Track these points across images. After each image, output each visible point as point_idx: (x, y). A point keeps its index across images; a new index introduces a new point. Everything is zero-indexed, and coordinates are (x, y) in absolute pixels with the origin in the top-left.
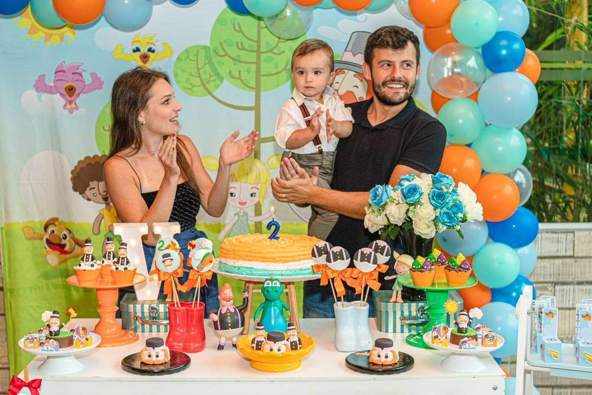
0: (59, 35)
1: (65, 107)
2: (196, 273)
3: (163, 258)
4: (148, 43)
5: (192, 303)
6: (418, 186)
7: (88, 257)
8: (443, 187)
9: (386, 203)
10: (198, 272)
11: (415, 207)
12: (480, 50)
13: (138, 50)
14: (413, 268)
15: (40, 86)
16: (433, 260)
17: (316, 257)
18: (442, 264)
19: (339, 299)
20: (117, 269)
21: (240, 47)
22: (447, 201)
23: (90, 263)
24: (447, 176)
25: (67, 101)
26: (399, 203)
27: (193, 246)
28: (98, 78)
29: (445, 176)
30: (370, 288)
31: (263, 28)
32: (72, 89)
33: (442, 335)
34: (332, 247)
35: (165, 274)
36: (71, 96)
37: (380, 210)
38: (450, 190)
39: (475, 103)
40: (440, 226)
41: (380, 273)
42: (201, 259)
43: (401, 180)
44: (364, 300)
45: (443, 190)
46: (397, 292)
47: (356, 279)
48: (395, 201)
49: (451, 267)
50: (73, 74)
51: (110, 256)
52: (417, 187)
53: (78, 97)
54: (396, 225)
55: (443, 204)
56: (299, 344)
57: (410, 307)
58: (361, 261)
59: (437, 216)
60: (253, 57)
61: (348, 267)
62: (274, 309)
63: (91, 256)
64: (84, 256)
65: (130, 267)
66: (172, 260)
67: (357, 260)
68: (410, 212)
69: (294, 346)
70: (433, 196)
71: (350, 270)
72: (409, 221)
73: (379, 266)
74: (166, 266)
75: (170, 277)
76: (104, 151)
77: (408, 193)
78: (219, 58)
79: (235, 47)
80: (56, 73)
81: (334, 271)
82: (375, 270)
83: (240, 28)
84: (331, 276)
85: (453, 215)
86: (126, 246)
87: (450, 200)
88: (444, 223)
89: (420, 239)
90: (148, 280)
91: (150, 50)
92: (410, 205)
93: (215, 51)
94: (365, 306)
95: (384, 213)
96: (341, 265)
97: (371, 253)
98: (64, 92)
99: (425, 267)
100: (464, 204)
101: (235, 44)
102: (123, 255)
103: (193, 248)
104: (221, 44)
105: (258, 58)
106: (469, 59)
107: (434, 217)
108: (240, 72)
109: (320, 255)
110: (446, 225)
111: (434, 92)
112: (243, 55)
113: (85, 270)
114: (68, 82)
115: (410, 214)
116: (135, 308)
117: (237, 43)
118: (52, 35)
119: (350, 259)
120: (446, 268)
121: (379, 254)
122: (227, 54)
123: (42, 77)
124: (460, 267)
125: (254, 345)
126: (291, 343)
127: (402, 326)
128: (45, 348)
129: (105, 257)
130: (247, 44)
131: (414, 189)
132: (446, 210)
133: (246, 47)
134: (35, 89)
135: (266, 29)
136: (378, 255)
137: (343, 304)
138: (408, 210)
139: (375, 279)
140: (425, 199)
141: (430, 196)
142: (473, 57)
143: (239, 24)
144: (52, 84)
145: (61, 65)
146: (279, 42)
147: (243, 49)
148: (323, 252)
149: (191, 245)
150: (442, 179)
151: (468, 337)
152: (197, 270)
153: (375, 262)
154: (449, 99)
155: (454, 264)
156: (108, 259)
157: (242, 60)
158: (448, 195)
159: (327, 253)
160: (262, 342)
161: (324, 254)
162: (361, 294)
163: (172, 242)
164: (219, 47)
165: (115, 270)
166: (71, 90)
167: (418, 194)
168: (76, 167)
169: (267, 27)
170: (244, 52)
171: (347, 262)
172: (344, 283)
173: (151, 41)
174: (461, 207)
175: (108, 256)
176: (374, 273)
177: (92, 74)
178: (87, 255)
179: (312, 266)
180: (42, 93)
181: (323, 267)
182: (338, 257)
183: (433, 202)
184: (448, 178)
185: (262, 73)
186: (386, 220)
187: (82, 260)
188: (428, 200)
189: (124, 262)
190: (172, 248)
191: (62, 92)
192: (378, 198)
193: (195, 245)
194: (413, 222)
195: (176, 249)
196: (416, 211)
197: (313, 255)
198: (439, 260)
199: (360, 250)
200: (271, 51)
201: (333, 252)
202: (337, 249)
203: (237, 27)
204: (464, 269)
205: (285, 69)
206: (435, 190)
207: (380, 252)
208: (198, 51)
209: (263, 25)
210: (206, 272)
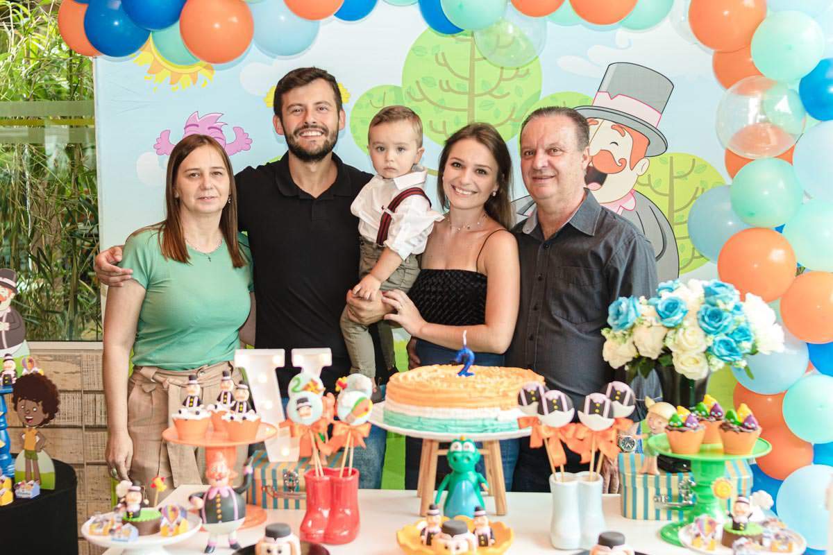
0: (190, 74)
2: (346, 426)
3: (298, 403)
5: (340, 471)
6: (681, 300)
7: (192, 400)
8: (719, 302)
9: (633, 326)
10: (348, 424)
11: (676, 332)
12: (796, 88)
14: (670, 426)
15: (163, 146)
16: (704, 413)
17: (523, 405)
18: (717, 420)
19: (558, 469)
20: (232, 418)
21: (445, 86)
22: (726, 324)
23: (195, 408)
24: (726, 284)
26: (651, 326)
27: (344, 387)
28: (244, 133)
29: (723, 286)
30: (604, 455)
31: (479, 59)
33: (706, 532)
35: (302, 427)
37: (625, 335)
38: (730, 307)
40: (714, 360)
42: (352, 405)
43: (660, 290)
44: (595, 470)
45: (718, 306)
47: (582, 440)
48: (645, 323)
49: (729, 425)
50: (209, 128)
51: (226, 399)
52: (679, 301)
54: (649, 359)
55: (719, 327)
56: (491, 538)
57: (669, 481)
58: (589, 414)
59: (709, 347)
60: (463, 101)
61: (571, 422)
63: (197, 398)
64: (187, 399)
66: (311, 407)
67: (583, 411)
68: (667, 339)
69: (483, 542)
70: (703, 316)
71: (573, 427)
72: (667, 352)
73: (617, 421)
74: (301, 416)
75: (309, 432)
77: (665, 310)
78: (414, 103)
79: (438, 87)
80: (187, 127)
81: (550, 428)
82: (610, 427)
83: (445, 60)
84: (545, 434)
85: (734, 345)
87: (729, 322)
88: (720, 357)
89: (686, 382)
90: (278, 435)
92: (670, 328)
93: (409, 93)
94: (597, 479)
95: (629, 341)
96: (560, 419)
97: (604, 402)
99: (688, 424)
100: (752, 327)
101: (437, 83)
103: (343, 389)
104: (417, 82)
105: (471, 104)
106: (779, 99)
107: (704, 348)
108: (445, 123)
109: (529, 402)
110: (723, 360)
111: (728, 152)
112: (449, 98)
113: (186, 420)
115: (669, 344)
116: (263, 472)
117: (441, 81)
118: (180, 74)
120: (721, 426)
121: (617, 402)
122: (425, 98)
123: (166, 133)
124: (742, 425)
125: (424, 538)
126: (479, 536)
127: (658, 511)
128: (116, 536)
129: (219, 399)
130: (454, 82)
131: (674, 304)
132: (725, 338)
133: (453, 86)
134: (156, 150)
135: (484, 61)
136: (616, 404)
137: (562, 477)
138: (665, 337)
139: (611, 442)
140: (690, 321)
141: (700, 316)
142: (785, 98)
143: (443, 54)
145: (193, 116)
146: (501, 79)
147: (450, 90)
148: (534, 399)
150: (718, 290)
151: (747, 537)
152: (346, 421)
153: (611, 416)
154: (750, 160)
155: (732, 421)
156: (225, 403)
157: (446, 105)
158: (727, 313)
159: (539, 399)
160: (434, 534)
161: (536, 401)
162: (590, 462)
163: (312, 381)
164: (415, 88)
165: (229, 420)
167: (680, 311)
169: (485, 58)
170: (450, 94)
171: (569, 414)
172: (564, 445)
174: (748, 333)
175: (224, 398)
176: (610, 432)
177: (237, 130)
178: (192, 397)
179: (518, 419)
180: (165, 155)
181: (534, 421)
182: (554, 406)
183: (705, 325)
184: (727, 287)
186: (635, 350)
187: (184, 404)
188: (695, 322)
189: (243, 408)
190: (313, 388)
192: (621, 317)
193: (346, 384)
194: (674, 355)
195: (318, 391)
196: (677, 338)
197: (520, 402)
198: (713, 413)
200: (490, 93)
201: (547, 399)
202: (554, 395)
203: (441, 61)
204: (748, 428)
205: (510, 118)
206: (708, 306)
207: (619, 401)
208: (385, 93)
209: (478, 55)
210: (360, 426)
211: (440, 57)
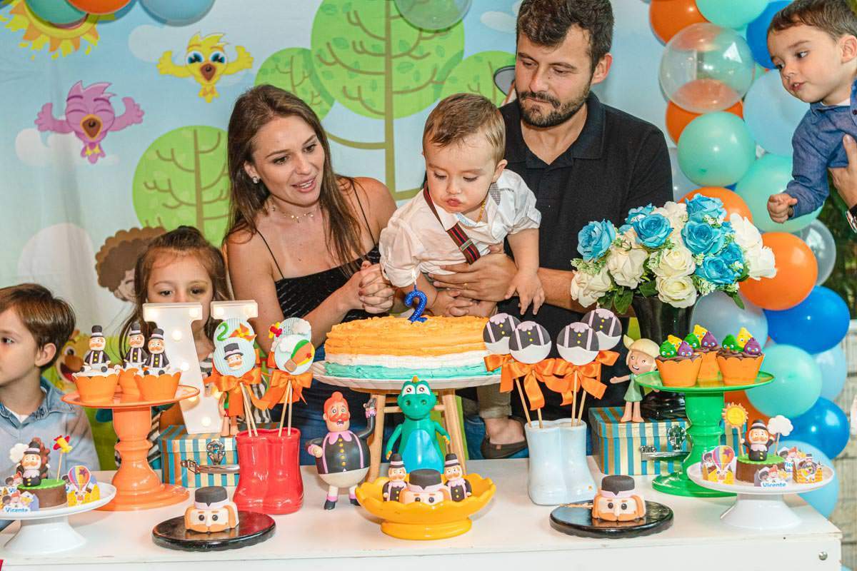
0: (72, 39)
1: (83, 152)
2: (284, 375)
3: (226, 352)
4: (212, 48)
5: (278, 431)
6: (664, 216)
7: (96, 355)
8: (707, 217)
9: (608, 251)
10: (287, 374)
11: (660, 252)
12: (744, 34)
13: (196, 59)
15: (46, 122)
16: (695, 345)
17: (491, 342)
18: (711, 350)
19: (534, 416)
21: (359, 48)
22: (716, 241)
23: (100, 365)
24: (711, 197)
25: (87, 144)
26: (631, 248)
27: (278, 333)
28: (134, 105)
29: (709, 200)
30: (588, 394)
31: (395, 17)
32: (94, 124)
33: (722, 464)
34: (518, 324)
35: (229, 378)
36: (92, 135)
37: (597, 263)
38: (720, 222)
39: (737, 118)
40: (705, 283)
41: (603, 366)
42: (292, 351)
44: (576, 417)
45: (706, 222)
46: (633, 403)
47: (562, 377)
48: (624, 245)
49: (729, 351)
50: (95, 100)
51: (137, 356)
53: (105, 135)
54: (627, 288)
55: (708, 245)
56: (467, 491)
57: (656, 429)
58: (570, 346)
59: (698, 267)
60: (380, 64)
61: (548, 357)
62: (421, 434)
63: (101, 354)
64: (90, 355)
65: (170, 371)
66: (241, 354)
67: (562, 345)
68: (651, 262)
69: (457, 495)
70: (690, 233)
71: (551, 361)
72: (650, 278)
73: (602, 355)
74: (231, 366)
75: (239, 385)
76: (147, 222)
77: (647, 228)
78: (325, 67)
79: (351, 49)
80: (68, 99)
81: (523, 365)
82: (594, 361)
83: (357, 17)
84: (518, 374)
85: (725, 267)
86: (162, 334)
87: (719, 237)
88: (710, 280)
89: (669, 310)
91: (216, 58)
92: (650, 250)
93: (319, 56)
94: (579, 426)
95: (604, 270)
96: (535, 354)
97: (587, 331)
98: (83, 131)
99: (683, 353)
100: (743, 247)
101: (350, 44)
102: (158, 349)
103: (277, 336)
104: (328, 44)
105: (388, 66)
106: (726, 47)
107: (693, 268)
108: (359, 88)
109: (498, 338)
110: (714, 283)
111: (671, 104)
112: (365, 62)
113: (90, 377)
114: (88, 113)
115: (652, 266)
116: (183, 445)
117: (354, 43)
118: (60, 40)
119: (550, 342)
120: (718, 355)
121: (601, 332)
122: (337, 61)
123: (48, 107)
124: (745, 350)
125: (387, 495)
126: (453, 489)
127: (644, 462)
128: (12, 505)
129: (127, 357)
130: (369, 43)
131: (656, 222)
132: (714, 258)
133: (368, 47)
134: (37, 126)
135: (401, 19)
136: (600, 334)
137: (540, 425)
138: (647, 260)
139: (595, 378)
140: (675, 238)
141: (686, 233)
142: (734, 46)
143: (355, 13)
144: (64, 118)
145: (76, 87)
146: (420, 38)
147: (364, 51)
148: (503, 333)
149: (273, 330)
150: (703, 204)
151: (770, 466)
152: (284, 370)
153: (595, 347)
154: (698, 115)
155: (732, 346)
156: (134, 361)
157: (361, 69)
158: (717, 230)
159: (510, 333)
160: (399, 489)
161: (505, 335)
162: (571, 405)
163: (241, 326)
164: (326, 50)
165: (143, 376)
166: (92, 126)
167: (664, 229)
168: (102, 248)
169: (401, 16)
170: (365, 55)
171: (546, 348)
172: (542, 386)
173: (217, 45)
174: (738, 253)
175: (134, 356)
176: (594, 366)
177: (127, 101)
178: (95, 352)
179: (486, 360)
180: (48, 132)
181: (504, 358)
182: (529, 339)
183: (690, 243)
185: (394, 89)
186: (609, 282)
187: (87, 360)
188: (681, 241)
189: (159, 361)
190: (242, 334)
191: (79, 130)
192: (594, 243)
193: (281, 330)
194: (658, 278)
195: (248, 338)
196: (661, 260)
197: (487, 338)
198: (706, 343)
199: (567, 328)
200: (408, 54)
201: (520, 331)
202: (528, 326)
203: (354, 19)
204: (751, 353)
205: (431, 81)
206: (695, 223)
207: (602, 330)
208: (292, 58)
209: (394, 12)
210: (302, 375)
211: (352, 16)
